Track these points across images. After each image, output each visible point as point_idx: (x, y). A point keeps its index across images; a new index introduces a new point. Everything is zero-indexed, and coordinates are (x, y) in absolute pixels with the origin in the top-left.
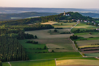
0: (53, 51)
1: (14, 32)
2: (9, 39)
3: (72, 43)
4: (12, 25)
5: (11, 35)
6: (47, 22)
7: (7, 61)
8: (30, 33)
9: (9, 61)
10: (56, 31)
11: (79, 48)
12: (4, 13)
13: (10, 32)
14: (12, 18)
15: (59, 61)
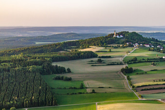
0: (93, 92)
1: (36, 63)
2: (27, 74)
3: (124, 78)
4: (35, 53)
5: (31, 68)
6: (88, 47)
7: (24, 107)
8: (60, 64)
9: (26, 107)
10: (100, 61)
11: (133, 87)
12: (26, 35)
13: (29, 64)
14: (37, 43)
15: (101, 106)
